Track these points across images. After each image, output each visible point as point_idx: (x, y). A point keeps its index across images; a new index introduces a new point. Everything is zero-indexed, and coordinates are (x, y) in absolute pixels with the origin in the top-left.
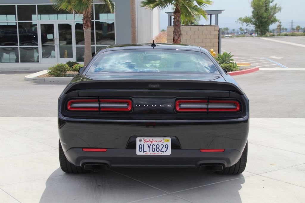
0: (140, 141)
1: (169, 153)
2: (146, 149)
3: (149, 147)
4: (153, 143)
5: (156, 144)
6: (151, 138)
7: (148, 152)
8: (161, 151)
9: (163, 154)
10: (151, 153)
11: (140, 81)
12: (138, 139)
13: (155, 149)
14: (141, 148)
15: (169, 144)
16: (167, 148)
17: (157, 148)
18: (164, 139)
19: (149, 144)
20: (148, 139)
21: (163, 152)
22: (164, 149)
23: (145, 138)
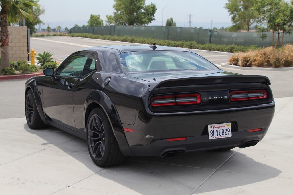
0: (211, 127)
1: (230, 135)
2: (215, 134)
3: (217, 132)
4: (220, 129)
5: (221, 129)
6: (218, 125)
7: (217, 136)
8: (225, 135)
9: (227, 137)
10: (219, 137)
11: (208, 78)
12: (209, 126)
13: (221, 133)
14: (212, 133)
15: (230, 127)
16: (229, 131)
17: (223, 132)
18: (226, 124)
19: (217, 129)
20: (216, 125)
21: (227, 135)
22: (227, 133)
23: (214, 125)
